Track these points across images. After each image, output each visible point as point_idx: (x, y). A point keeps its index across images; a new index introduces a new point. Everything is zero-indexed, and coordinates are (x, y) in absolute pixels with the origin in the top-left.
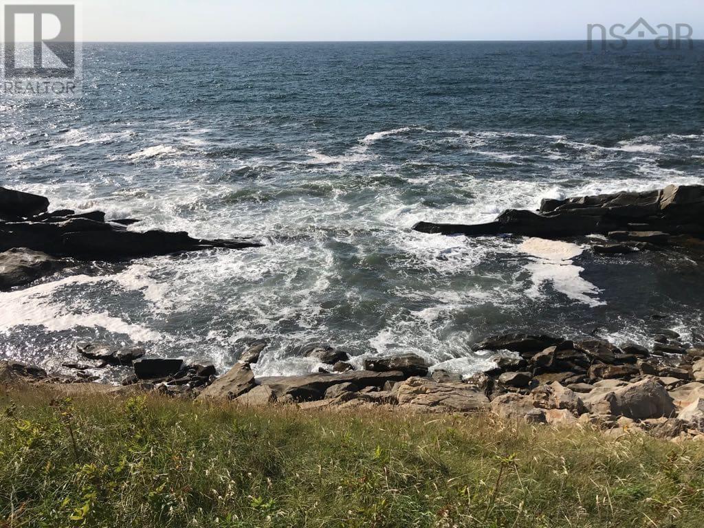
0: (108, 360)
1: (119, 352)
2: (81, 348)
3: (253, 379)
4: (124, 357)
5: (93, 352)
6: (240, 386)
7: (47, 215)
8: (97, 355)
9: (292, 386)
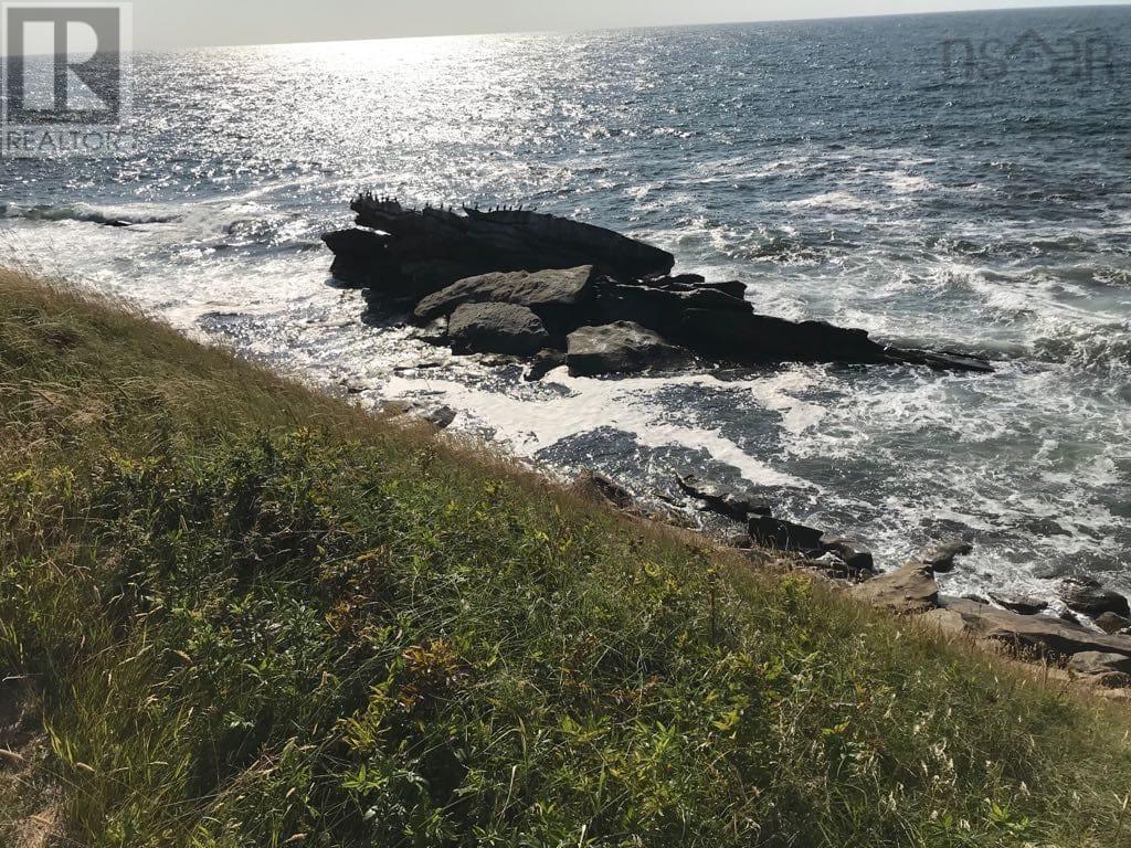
0: (714, 503)
1: (730, 496)
2: (681, 477)
3: (935, 595)
4: (737, 504)
5: (695, 486)
6: (909, 599)
7: (669, 280)
8: (700, 492)
9: (1005, 628)
